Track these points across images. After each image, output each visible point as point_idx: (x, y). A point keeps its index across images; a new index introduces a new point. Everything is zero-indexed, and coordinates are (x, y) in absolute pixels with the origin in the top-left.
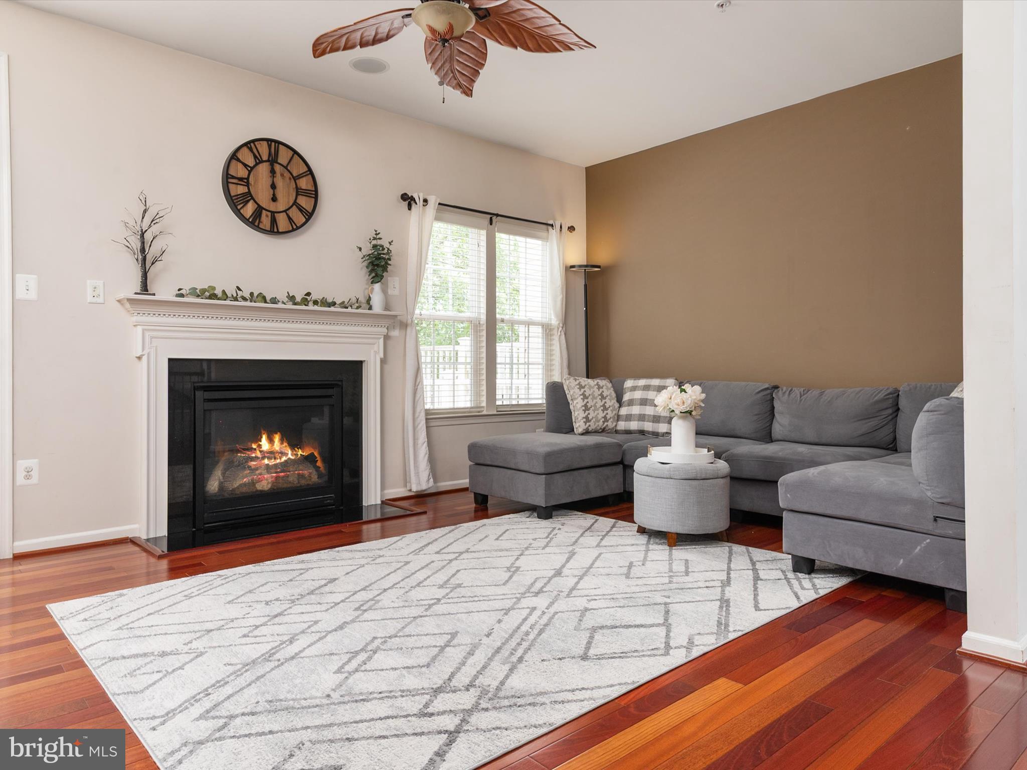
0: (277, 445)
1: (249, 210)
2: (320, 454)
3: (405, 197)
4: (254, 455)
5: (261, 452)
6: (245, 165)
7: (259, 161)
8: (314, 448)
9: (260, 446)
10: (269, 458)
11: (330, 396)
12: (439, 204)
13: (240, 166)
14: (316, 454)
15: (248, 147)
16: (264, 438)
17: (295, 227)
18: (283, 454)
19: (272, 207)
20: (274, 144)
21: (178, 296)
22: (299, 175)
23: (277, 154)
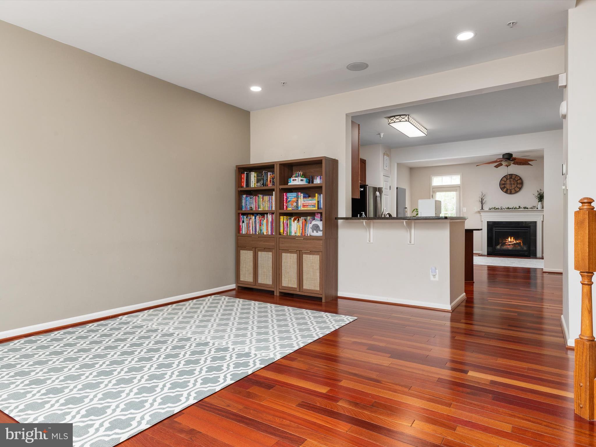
0: (512, 240)
1: (505, 190)
2: (522, 242)
4: (507, 242)
6: (504, 181)
7: (507, 179)
8: (521, 240)
9: (508, 240)
10: (510, 243)
11: (527, 230)
14: (521, 242)
15: (505, 177)
16: (509, 238)
17: (516, 192)
18: (513, 242)
19: (511, 188)
20: (511, 175)
21: (489, 209)
22: (518, 180)
23: (512, 177)
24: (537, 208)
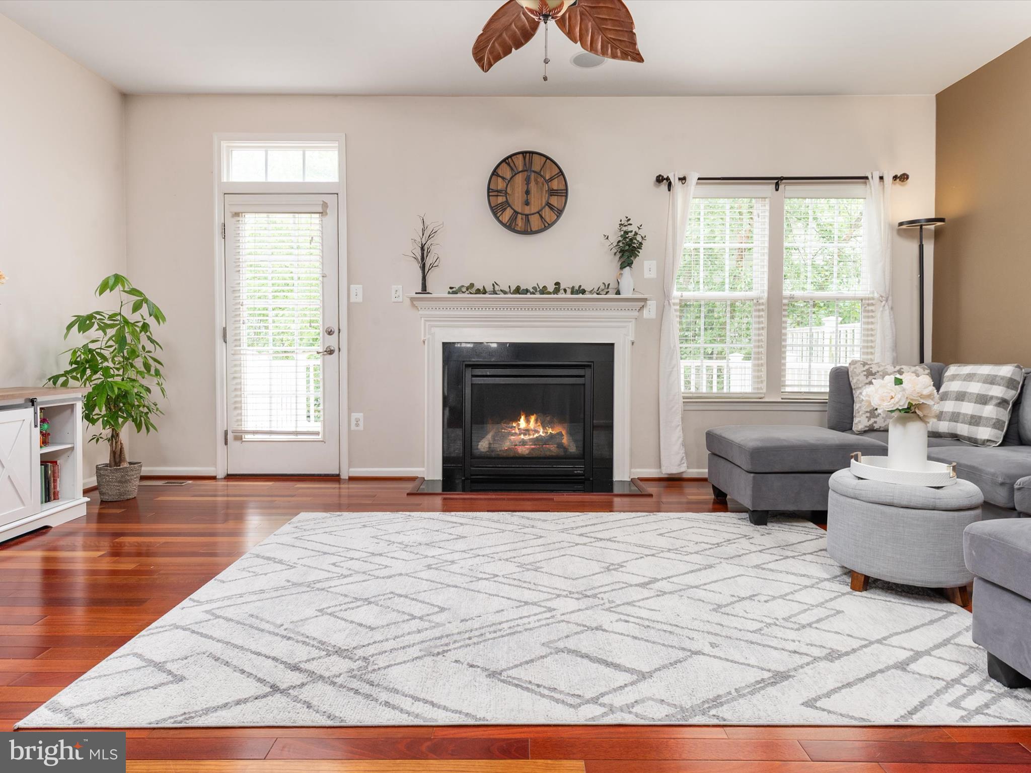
0: (532, 425)
1: (507, 215)
2: (567, 432)
3: (660, 179)
4: (513, 432)
5: (519, 429)
6: (503, 179)
7: (514, 172)
8: (564, 428)
9: (519, 425)
10: (525, 434)
12: (699, 179)
13: (500, 180)
14: (564, 433)
15: (506, 163)
16: (523, 418)
17: (547, 225)
18: (537, 432)
19: (527, 210)
20: (527, 155)
21: (449, 293)
22: (551, 179)
23: (531, 163)
24: (618, 293)
